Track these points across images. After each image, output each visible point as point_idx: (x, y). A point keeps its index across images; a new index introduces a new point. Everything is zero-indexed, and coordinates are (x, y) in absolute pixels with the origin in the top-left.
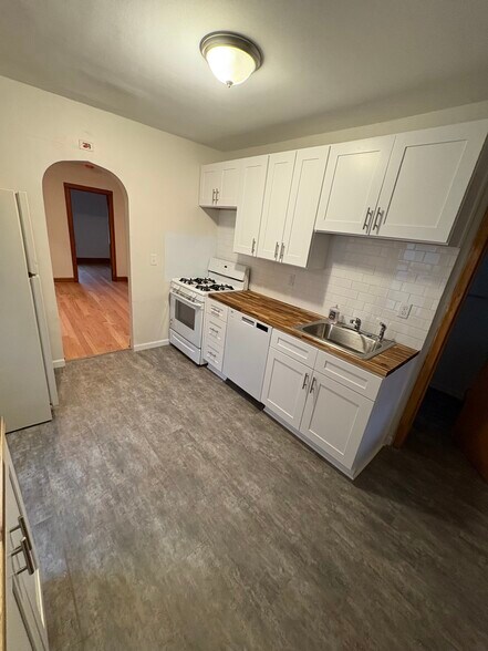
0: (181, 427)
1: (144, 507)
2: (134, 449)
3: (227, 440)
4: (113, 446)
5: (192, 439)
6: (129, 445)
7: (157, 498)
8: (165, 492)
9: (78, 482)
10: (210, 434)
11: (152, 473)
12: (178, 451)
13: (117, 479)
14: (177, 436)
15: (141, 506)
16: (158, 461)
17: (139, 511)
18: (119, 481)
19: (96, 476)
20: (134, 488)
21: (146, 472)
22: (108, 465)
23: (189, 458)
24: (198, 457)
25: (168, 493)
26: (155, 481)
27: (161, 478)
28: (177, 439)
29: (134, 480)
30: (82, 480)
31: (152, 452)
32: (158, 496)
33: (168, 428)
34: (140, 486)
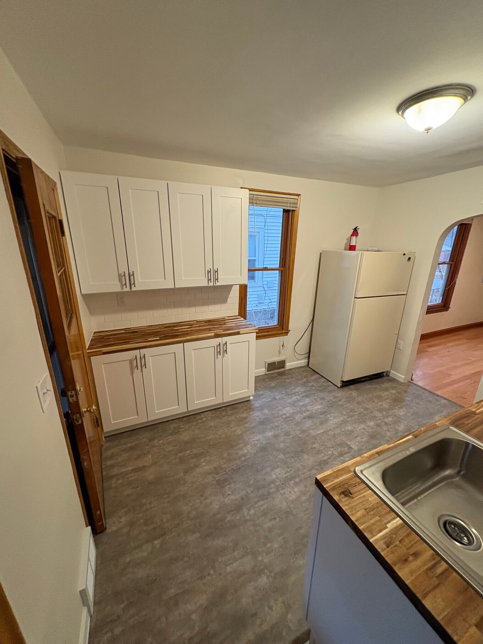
1: (280, 428)
2: (323, 422)
4: (324, 413)
6: (327, 420)
7: (285, 434)
8: (290, 437)
9: (297, 404)
11: (304, 431)
12: (326, 445)
13: (299, 417)
14: (343, 445)
16: (314, 434)
17: (278, 426)
18: (297, 418)
19: (301, 409)
21: (305, 428)
22: (309, 412)
23: (320, 451)
24: (322, 457)
25: (289, 439)
26: (298, 432)
27: (300, 436)
28: (339, 445)
29: (298, 424)
32: (287, 434)
33: (350, 440)
34: (294, 426)
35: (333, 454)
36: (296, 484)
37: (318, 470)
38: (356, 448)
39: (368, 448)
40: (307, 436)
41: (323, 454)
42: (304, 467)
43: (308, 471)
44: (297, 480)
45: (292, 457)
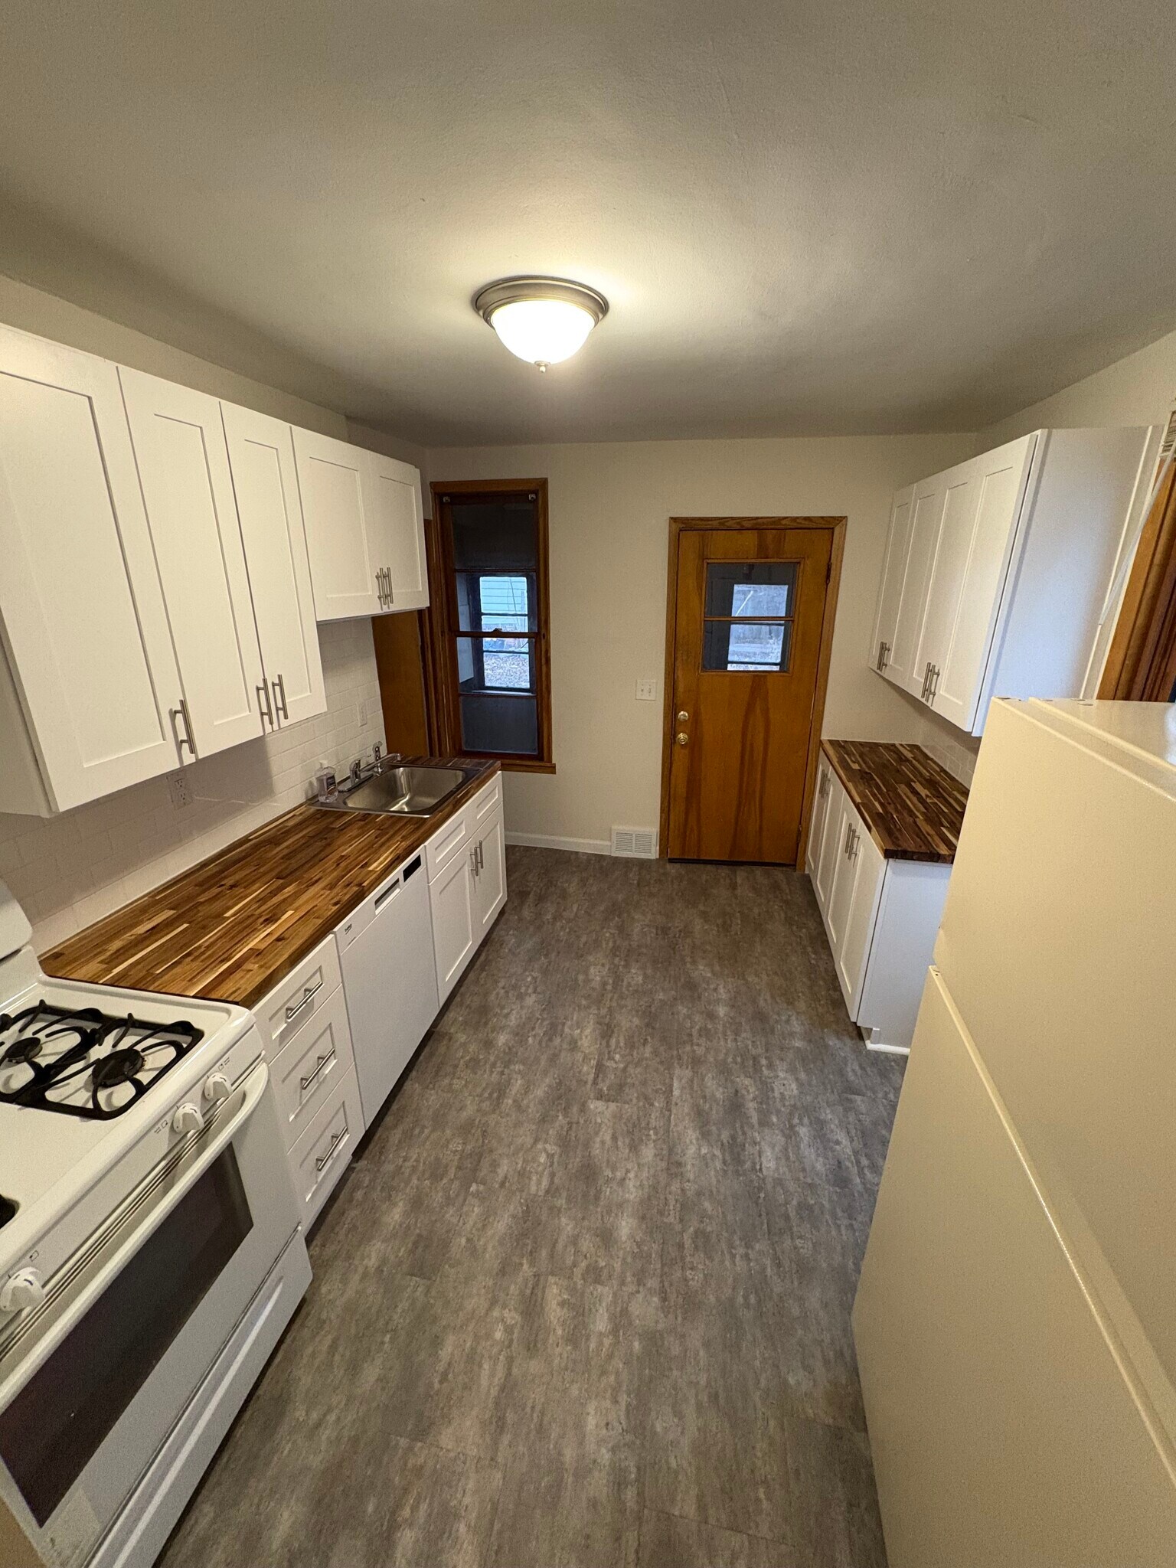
0: (594, 1105)
1: (729, 1033)
2: (701, 1117)
3: (553, 1030)
4: (735, 1152)
5: (600, 1068)
6: (705, 1135)
7: (708, 1031)
8: (695, 1032)
9: (806, 1120)
10: (565, 1058)
11: (696, 1062)
12: (637, 1065)
13: (748, 1086)
14: (616, 1094)
15: (730, 1038)
16: (677, 1071)
17: (737, 1033)
18: (747, 1081)
19: (778, 1112)
20: (730, 1060)
21: (703, 1069)
22: (755, 1120)
23: (631, 1045)
24: (618, 1040)
25: (692, 1027)
26: (700, 1051)
27: (688, 1048)
28: (621, 1087)
29: (724, 1070)
30: (800, 1119)
31: (676, 1093)
32: (705, 1032)
33: (617, 1117)
34: (721, 1056)
35: (611, 1058)
36: (604, 984)
37: (602, 1017)
38: (592, 1107)
39: (574, 1125)
40: (680, 1058)
41: (622, 1044)
42: (621, 1007)
43: (611, 1007)
44: (609, 987)
45: (650, 1006)
